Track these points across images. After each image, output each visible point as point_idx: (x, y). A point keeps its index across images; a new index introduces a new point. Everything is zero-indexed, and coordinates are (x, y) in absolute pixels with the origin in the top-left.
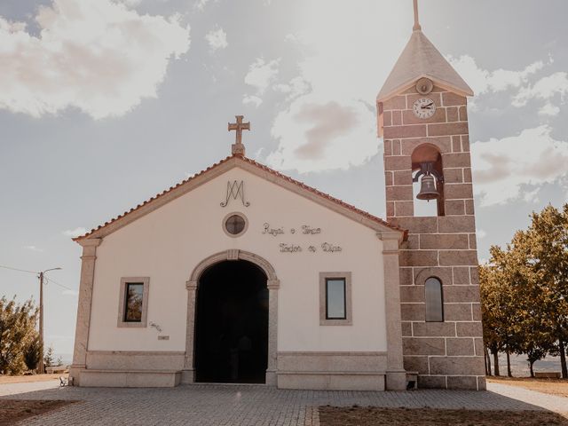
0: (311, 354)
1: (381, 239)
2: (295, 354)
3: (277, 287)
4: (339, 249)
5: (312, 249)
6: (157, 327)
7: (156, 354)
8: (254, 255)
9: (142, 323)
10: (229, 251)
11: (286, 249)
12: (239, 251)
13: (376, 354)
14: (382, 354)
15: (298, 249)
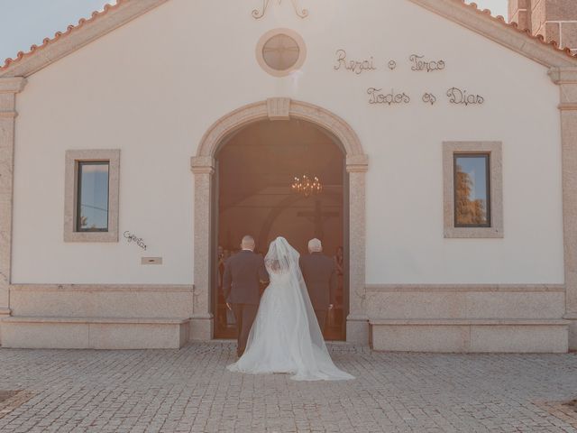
0: (429, 289)
1: (556, 82)
2: (399, 288)
3: (363, 167)
4: (479, 100)
5: (429, 98)
6: (139, 241)
7: (140, 289)
8: (319, 110)
9: (111, 234)
10: (271, 100)
11: (381, 99)
12: (292, 102)
13: (547, 289)
14: (556, 289)
15: (403, 98)
